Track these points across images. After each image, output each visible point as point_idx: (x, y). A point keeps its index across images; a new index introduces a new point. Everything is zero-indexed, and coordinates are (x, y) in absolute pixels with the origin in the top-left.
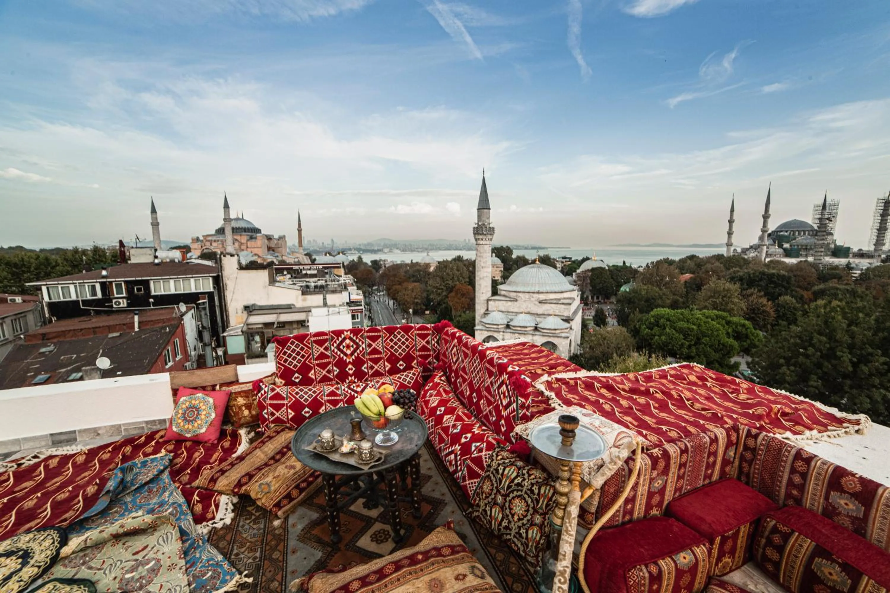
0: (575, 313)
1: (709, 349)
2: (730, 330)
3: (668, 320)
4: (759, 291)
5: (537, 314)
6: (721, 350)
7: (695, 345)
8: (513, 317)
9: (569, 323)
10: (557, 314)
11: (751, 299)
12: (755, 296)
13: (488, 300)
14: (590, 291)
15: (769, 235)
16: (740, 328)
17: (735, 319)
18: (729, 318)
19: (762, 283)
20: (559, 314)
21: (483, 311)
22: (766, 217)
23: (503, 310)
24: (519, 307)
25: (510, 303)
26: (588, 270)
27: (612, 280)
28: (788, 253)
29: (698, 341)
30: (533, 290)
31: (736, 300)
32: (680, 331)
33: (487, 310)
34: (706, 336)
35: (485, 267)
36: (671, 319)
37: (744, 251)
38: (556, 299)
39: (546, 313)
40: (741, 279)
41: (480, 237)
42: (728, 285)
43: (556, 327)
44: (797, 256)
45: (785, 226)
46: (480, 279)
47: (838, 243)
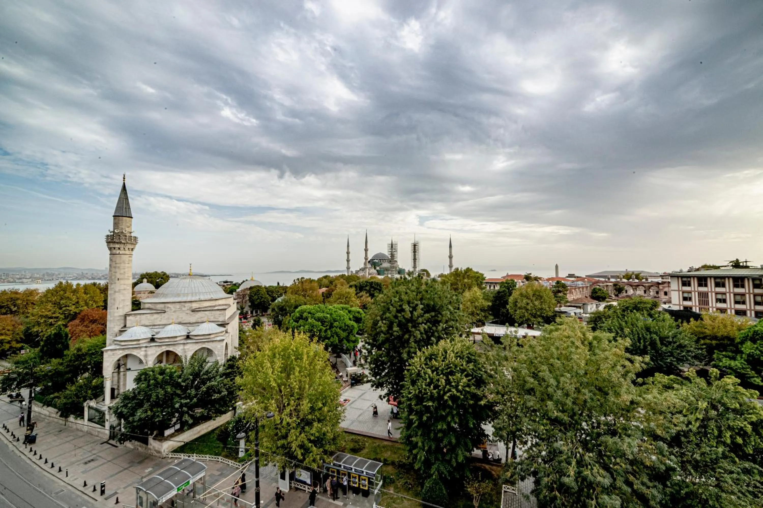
0: (232, 317)
1: (339, 330)
2: (351, 317)
3: (309, 313)
4: (366, 293)
5: (190, 323)
6: (347, 330)
7: (330, 329)
8: (158, 330)
9: (225, 327)
10: (212, 320)
11: (362, 298)
12: (364, 297)
13: (126, 316)
14: (250, 306)
15: (369, 262)
16: (357, 314)
17: (353, 309)
18: (350, 309)
19: (368, 288)
20: (214, 320)
21: (117, 329)
22: (366, 250)
23: (147, 324)
24: (168, 318)
25: (156, 316)
26: (247, 289)
27: (268, 296)
28: (379, 273)
29: (331, 326)
30: (184, 299)
31: (353, 299)
32: (319, 320)
33: (125, 326)
34: (336, 321)
35: (122, 279)
36: (312, 312)
37: (357, 272)
38: (210, 306)
39: (200, 320)
40: (356, 286)
41: (117, 246)
42: (348, 290)
43: (211, 332)
44: (383, 275)
45: (376, 256)
46: (115, 292)
47: (400, 267)
